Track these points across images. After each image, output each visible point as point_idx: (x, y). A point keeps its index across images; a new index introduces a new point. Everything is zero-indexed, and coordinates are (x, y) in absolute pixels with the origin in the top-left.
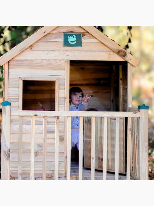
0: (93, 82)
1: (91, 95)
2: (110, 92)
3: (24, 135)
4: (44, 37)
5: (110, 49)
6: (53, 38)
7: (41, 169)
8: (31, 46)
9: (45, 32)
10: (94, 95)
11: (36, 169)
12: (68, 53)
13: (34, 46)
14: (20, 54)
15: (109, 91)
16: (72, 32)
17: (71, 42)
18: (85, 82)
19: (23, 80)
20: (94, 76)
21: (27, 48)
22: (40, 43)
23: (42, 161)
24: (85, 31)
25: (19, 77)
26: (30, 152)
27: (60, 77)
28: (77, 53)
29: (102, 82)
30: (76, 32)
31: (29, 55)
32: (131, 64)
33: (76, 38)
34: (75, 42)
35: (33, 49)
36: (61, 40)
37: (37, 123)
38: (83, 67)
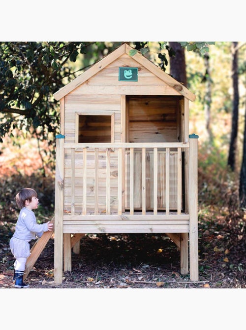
0: (158, 118)
1: (156, 131)
2: (176, 129)
3: (76, 170)
4: (100, 72)
5: (166, 83)
6: (109, 73)
7: (94, 204)
8: (87, 80)
9: (100, 67)
10: (159, 132)
11: (89, 204)
12: (123, 88)
13: (90, 81)
14: (76, 89)
15: (175, 127)
16: (128, 66)
17: (127, 76)
18: (149, 119)
19: (79, 114)
20: (159, 111)
21: (84, 83)
22: (96, 78)
23: (94, 195)
24: (141, 66)
25: (76, 112)
26: (82, 187)
27: (116, 112)
28: (132, 88)
29: (167, 118)
30: (132, 66)
31: (85, 90)
32: (187, 99)
33: (132, 72)
34: (131, 77)
35: (89, 84)
36: (117, 75)
37: (89, 158)
38: (147, 102)
